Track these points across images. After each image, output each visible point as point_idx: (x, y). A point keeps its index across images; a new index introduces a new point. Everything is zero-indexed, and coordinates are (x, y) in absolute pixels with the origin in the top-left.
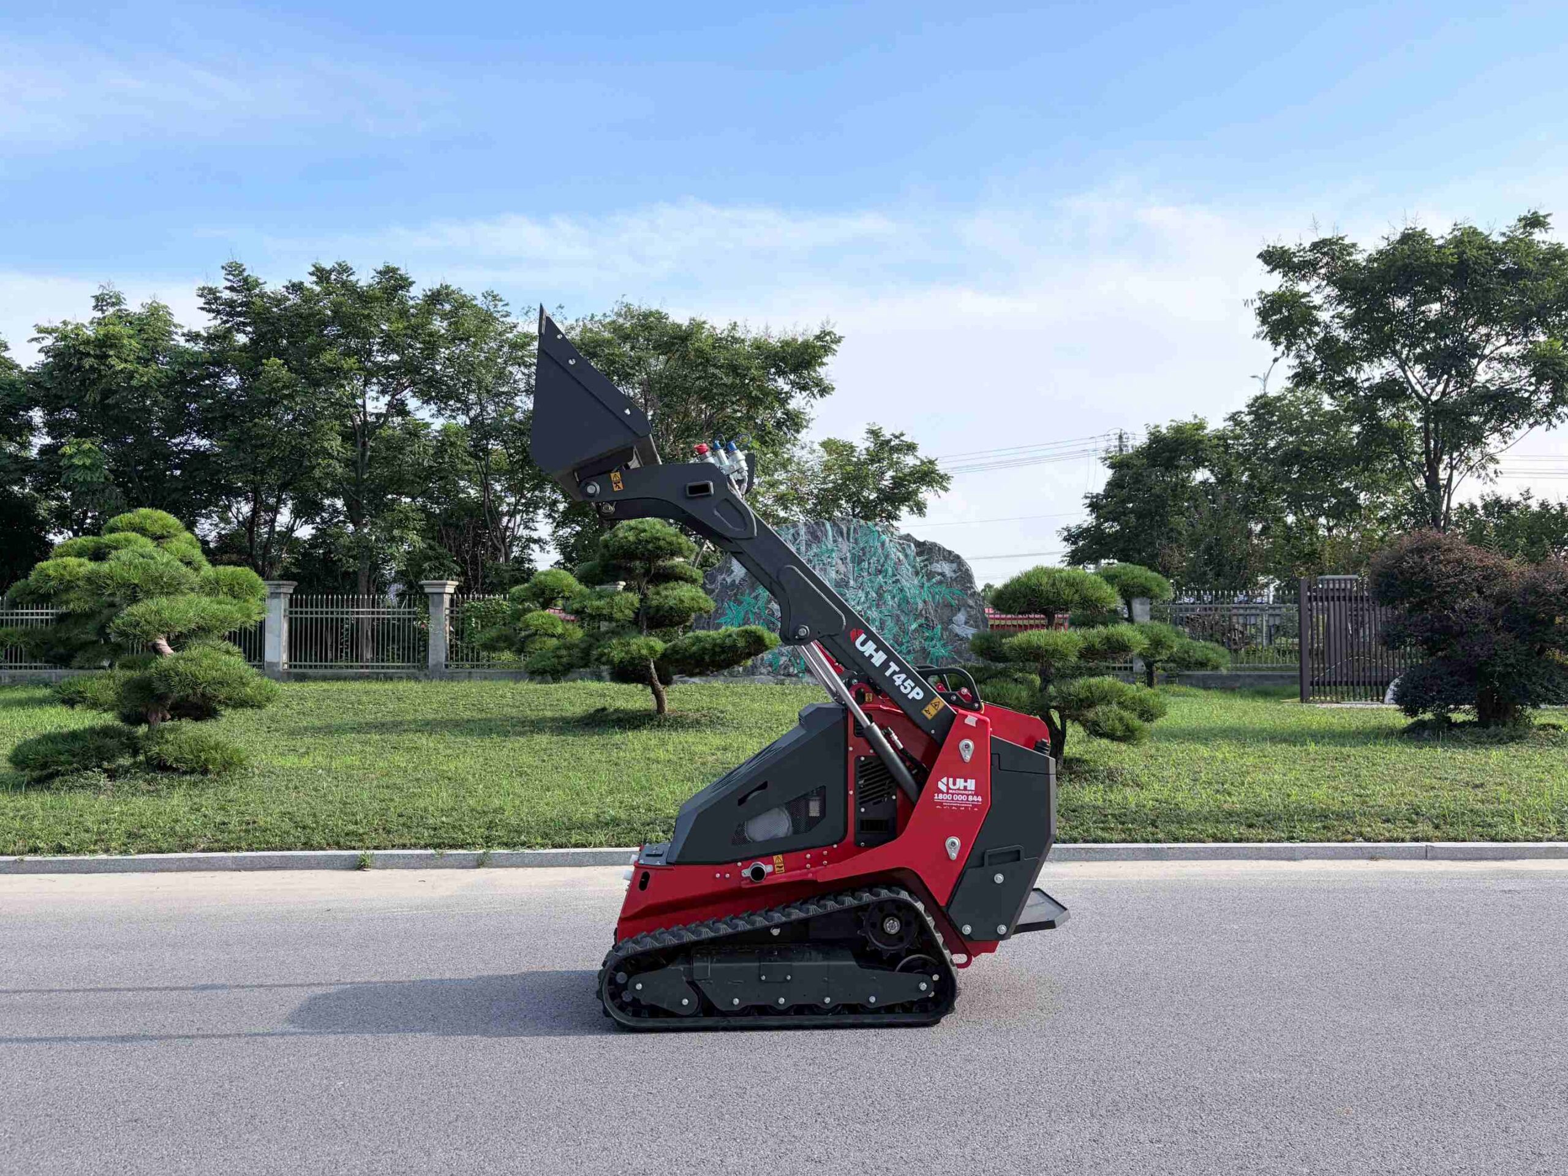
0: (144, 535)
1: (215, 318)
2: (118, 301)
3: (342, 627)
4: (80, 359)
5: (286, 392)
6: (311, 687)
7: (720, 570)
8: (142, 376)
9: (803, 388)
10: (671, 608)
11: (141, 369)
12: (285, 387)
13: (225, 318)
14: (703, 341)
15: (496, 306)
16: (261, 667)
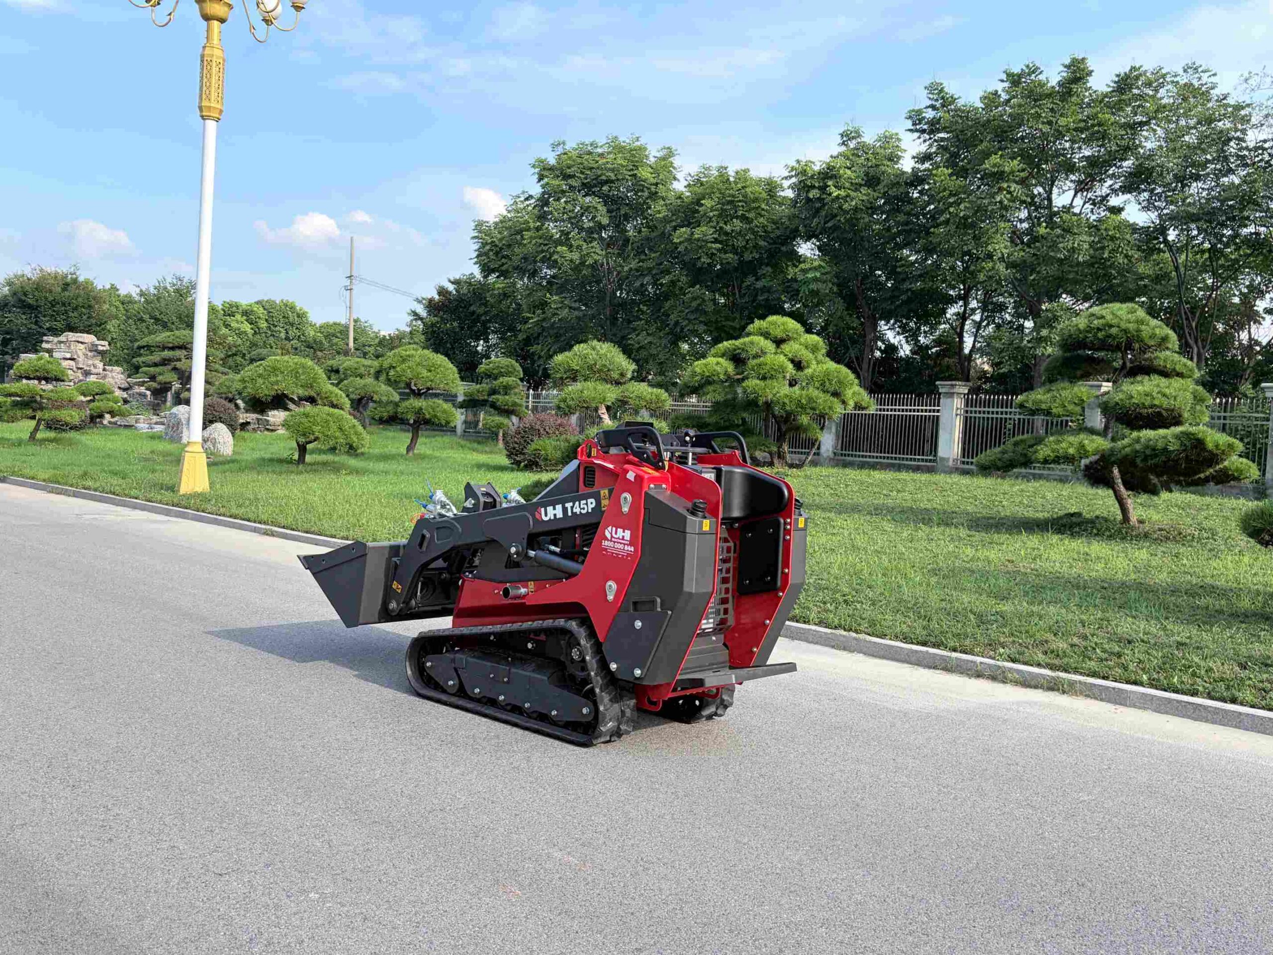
0: (766, 338)
1: (919, 138)
2: (860, 135)
3: (1005, 428)
5: (951, 200)
8: (852, 200)
11: (852, 194)
12: (951, 195)
13: (928, 137)
16: (934, 461)
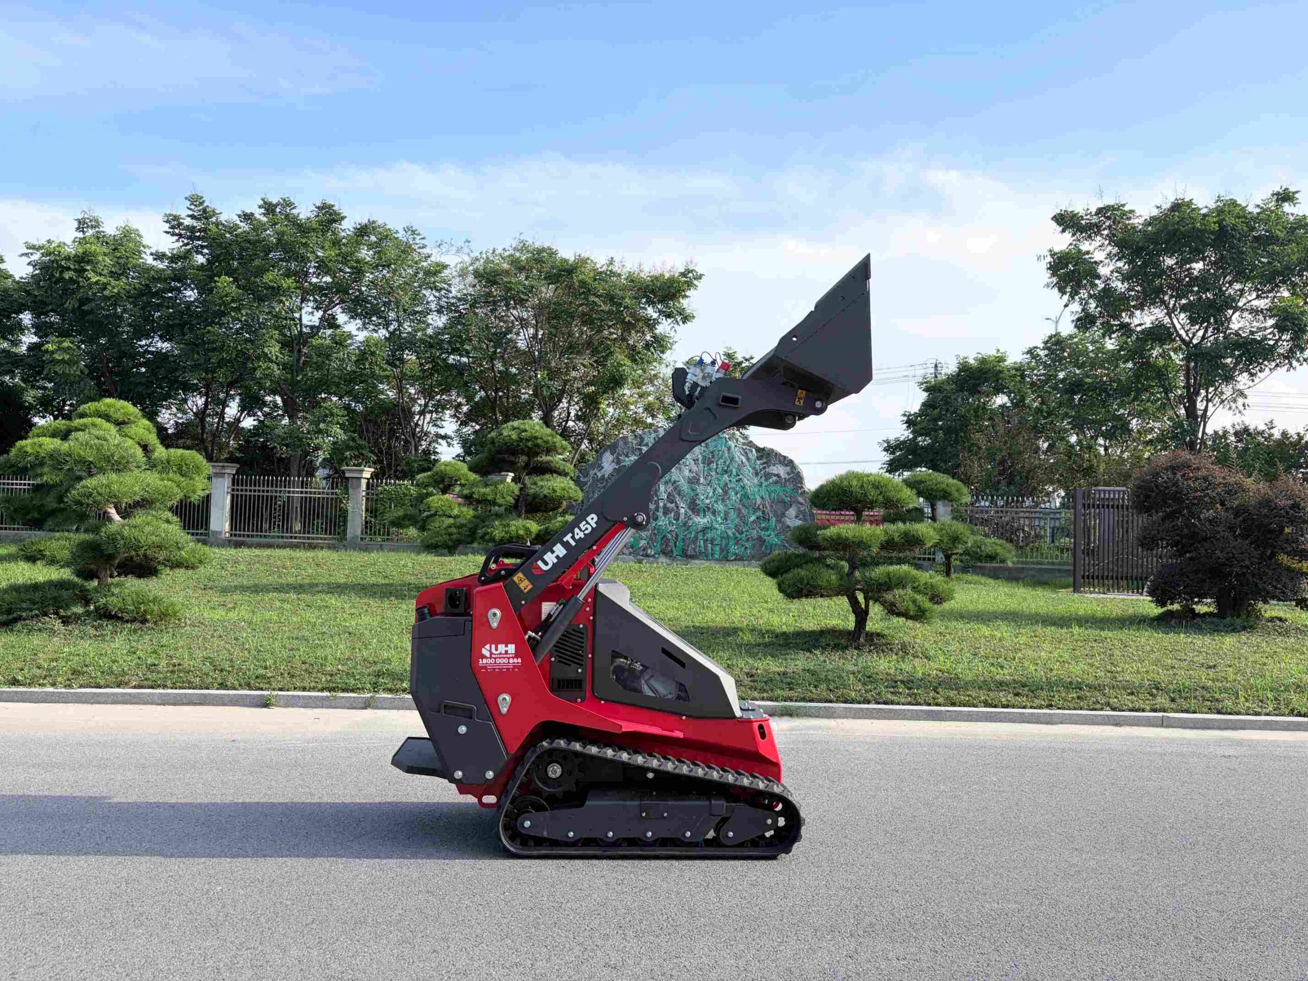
0: (106, 420)
1: (178, 241)
2: (96, 223)
3: (275, 504)
4: (61, 272)
5: (234, 305)
6: (245, 552)
7: (593, 466)
8: (114, 288)
9: (668, 316)
10: (545, 496)
11: (113, 282)
12: (233, 301)
13: (186, 241)
14: (585, 275)
15: (414, 239)
16: (206, 535)
